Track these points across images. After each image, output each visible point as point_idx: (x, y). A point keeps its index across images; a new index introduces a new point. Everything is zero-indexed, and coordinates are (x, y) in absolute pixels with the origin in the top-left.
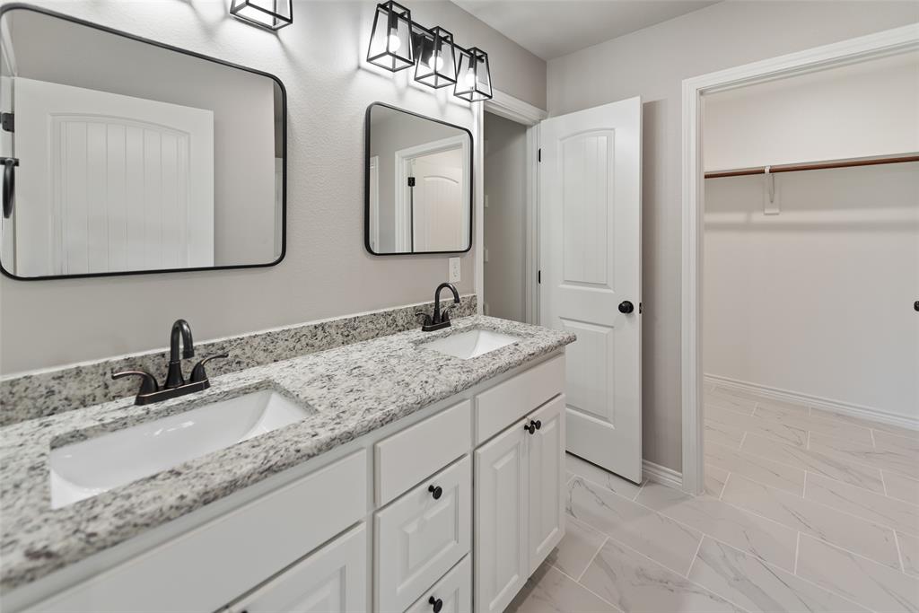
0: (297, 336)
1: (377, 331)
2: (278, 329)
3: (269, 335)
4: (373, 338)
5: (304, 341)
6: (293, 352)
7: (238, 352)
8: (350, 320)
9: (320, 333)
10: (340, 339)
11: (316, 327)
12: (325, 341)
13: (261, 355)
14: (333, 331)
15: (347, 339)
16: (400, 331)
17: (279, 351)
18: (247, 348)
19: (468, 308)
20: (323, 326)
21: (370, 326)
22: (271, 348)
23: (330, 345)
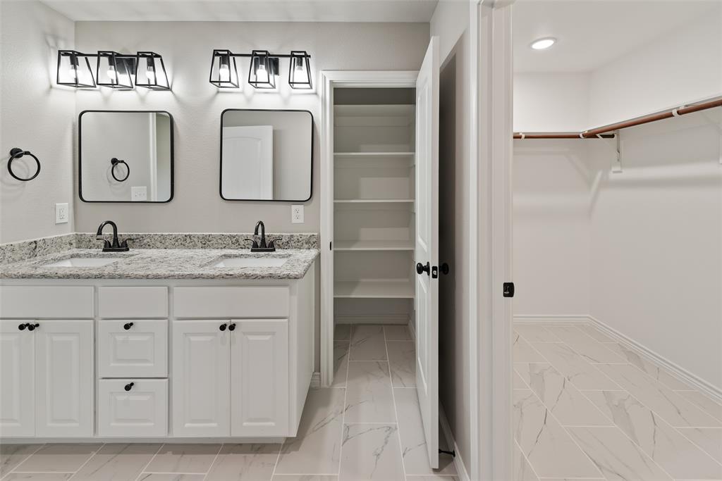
0: (176, 239)
1: (224, 245)
2: (167, 234)
3: (162, 235)
4: (221, 248)
5: (179, 242)
6: (174, 246)
7: (149, 240)
8: (206, 236)
9: (188, 240)
10: (200, 245)
11: (186, 236)
12: (191, 244)
13: (158, 244)
14: (196, 240)
15: (204, 246)
16: (242, 248)
17: (167, 244)
18: (153, 240)
19: (306, 243)
20: (190, 236)
21: (220, 241)
22: (163, 241)
23: (195, 246)
